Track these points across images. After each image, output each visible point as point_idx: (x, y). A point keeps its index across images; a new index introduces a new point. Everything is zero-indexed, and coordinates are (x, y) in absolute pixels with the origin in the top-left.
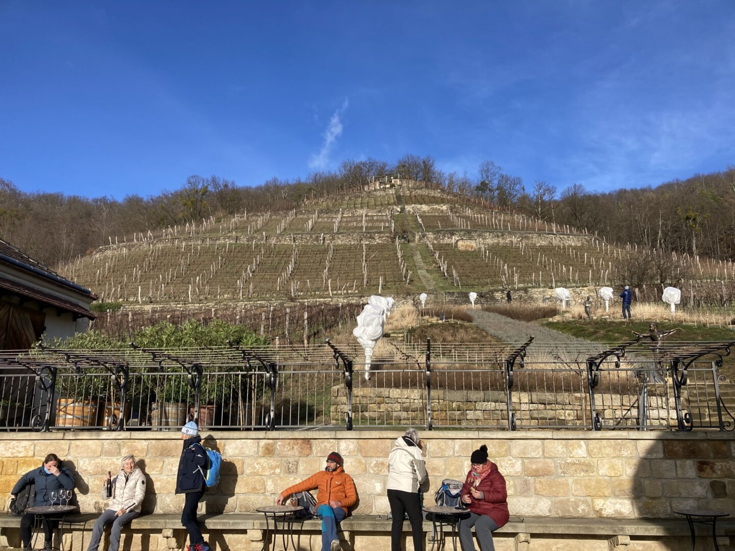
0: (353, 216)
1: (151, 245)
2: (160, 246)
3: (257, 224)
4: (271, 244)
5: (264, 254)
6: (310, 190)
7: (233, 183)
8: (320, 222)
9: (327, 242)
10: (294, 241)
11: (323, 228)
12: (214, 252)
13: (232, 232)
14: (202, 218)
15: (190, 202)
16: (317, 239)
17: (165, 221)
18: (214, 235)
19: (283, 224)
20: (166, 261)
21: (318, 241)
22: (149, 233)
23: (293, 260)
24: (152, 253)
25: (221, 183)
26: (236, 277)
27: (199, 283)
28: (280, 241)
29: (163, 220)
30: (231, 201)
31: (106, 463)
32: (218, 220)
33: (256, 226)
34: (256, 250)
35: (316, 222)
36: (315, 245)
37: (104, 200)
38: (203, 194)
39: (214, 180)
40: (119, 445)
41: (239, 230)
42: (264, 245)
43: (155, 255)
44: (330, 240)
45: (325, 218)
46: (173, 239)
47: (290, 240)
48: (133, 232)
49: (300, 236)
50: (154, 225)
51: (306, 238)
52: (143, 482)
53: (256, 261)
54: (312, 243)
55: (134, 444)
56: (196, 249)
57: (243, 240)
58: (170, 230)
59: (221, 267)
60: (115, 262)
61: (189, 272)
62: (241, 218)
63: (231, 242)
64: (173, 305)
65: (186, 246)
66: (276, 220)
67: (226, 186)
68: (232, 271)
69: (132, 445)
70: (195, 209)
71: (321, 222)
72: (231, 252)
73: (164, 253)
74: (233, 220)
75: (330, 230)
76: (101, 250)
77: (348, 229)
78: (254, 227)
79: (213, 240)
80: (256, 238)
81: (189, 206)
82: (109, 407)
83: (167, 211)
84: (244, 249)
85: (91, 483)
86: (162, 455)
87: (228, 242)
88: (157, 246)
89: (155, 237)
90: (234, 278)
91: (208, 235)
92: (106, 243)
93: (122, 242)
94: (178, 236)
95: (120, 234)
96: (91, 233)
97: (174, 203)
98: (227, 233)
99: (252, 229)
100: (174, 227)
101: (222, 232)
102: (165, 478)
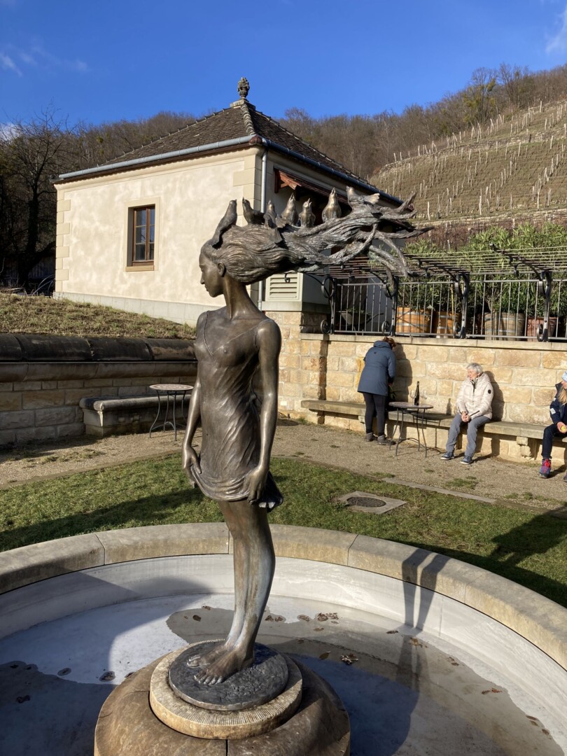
1: (436, 157)
2: (445, 157)
3: (555, 116)
5: (565, 151)
7: (526, 69)
12: (504, 157)
13: (524, 130)
14: (488, 118)
15: (475, 102)
17: (448, 128)
18: (503, 137)
20: (452, 173)
22: (433, 144)
24: (437, 165)
25: (512, 71)
26: (530, 184)
27: (488, 193)
29: (445, 127)
30: (523, 92)
31: (453, 368)
32: (508, 118)
33: (555, 118)
34: (554, 148)
37: (384, 116)
38: (490, 90)
39: (503, 69)
40: (465, 352)
41: (534, 127)
42: (565, 140)
43: (440, 167)
46: (459, 148)
48: (417, 145)
50: (437, 135)
52: (489, 392)
53: (555, 162)
55: (480, 352)
56: (483, 156)
57: (539, 139)
58: (454, 137)
59: (512, 173)
60: (401, 179)
61: (476, 183)
62: (535, 111)
63: (524, 142)
64: (462, 219)
65: (473, 153)
67: (518, 74)
68: (525, 177)
70: (480, 109)
72: (524, 154)
73: (450, 165)
74: (525, 116)
76: (386, 169)
78: (552, 120)
79: (503, 143)
80: (555, 133)
81: (474, 106)
82: (442, 316)
83: (450, 117)
84: (539, 149)
85: (439, 387)
86: (510, 364)
87: (520, 142)
88: (442, 157)
89: (440, 148)
90: (528, 185)
91: (497, 137)
92: (391, 160)
93: (406, 158)
94: (464, 143)
95: (404, 149)
96: (375, 152)
97: (458, 105)
98: (519, 132)
99: (550, 123)
100: (458, 134)
101: (513, 132)
102: (514, 388)
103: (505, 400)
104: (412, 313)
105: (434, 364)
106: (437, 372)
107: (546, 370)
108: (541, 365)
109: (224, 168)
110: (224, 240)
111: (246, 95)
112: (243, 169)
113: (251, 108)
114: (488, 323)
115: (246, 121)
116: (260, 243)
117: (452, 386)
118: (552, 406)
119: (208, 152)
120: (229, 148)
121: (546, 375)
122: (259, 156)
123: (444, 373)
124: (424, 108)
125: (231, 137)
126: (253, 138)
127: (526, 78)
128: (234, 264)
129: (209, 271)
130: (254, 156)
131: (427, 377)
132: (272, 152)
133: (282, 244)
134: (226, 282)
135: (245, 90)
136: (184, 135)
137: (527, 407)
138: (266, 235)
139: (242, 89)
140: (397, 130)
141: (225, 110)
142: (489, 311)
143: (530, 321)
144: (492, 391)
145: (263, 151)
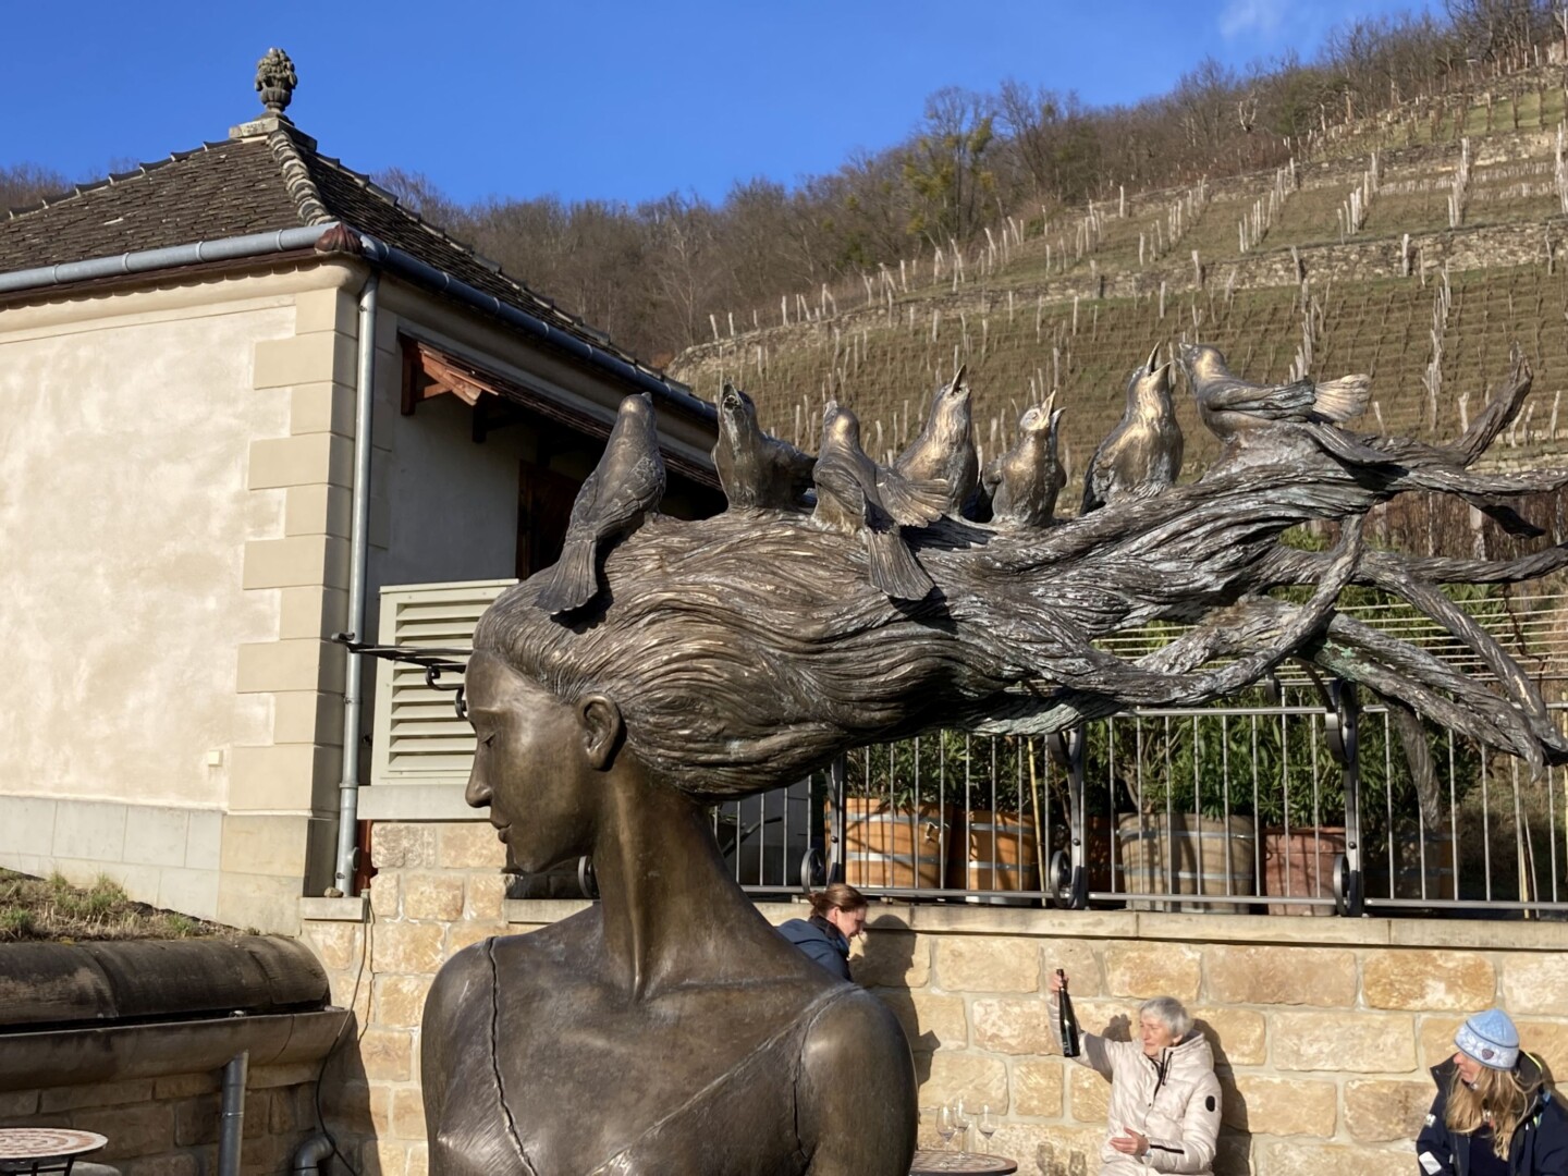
0: (1515, 161)
1: (837, 331)
2: (863, 330)
3: (1165, 227)
4: (1222, 292)
5: (1202, 327)
6: (1338, 88)
7: (1073, 97)
8: (1389, 198)
9: (1425, 264)
10: (1304, 273)
11: (1406, 214)
12: (1034, 335)
13: (1083, 262)
14: (979, 227)
15: (937, 181)
16: (1386, 257)
17: (865, 250)
18: (1026, 279)
19: (1257, 218)
20: (886, 379)
21: (1389, 264)
22: (826, 294)
23: (1306, 338)
24: (841, 354)
25: (1034, 102)
27: (998, 439)
28: (1253, 277)
29: (857, 248)
30: (1070, 158)
32: (1035, 229)
33: (1165, 235)
34: (1171, 315)
35: (1374, 199)
36: (1379, 282)
37: (670, 206)
38: (979, 148)
39: (1009, 96)
40: (1098, 956)
41: (1109, 255)
42: (1198, 295)
43: (851, 359)
44: (1436, 255)
45: (1405, 179)
46: (901, 306)
47: (1288, 270)
48: (776, 295)
49: (1324, 251)
50: (833, 267)
51: (1346, 259)
52: (1210, 1104)
54: (1370, 272)
55: (1152, 956)
56: (975, 331)
57: (1126, 288)
58: (886, 276)
62: (1108, 212)
63: (1086, 295)
65: (945, 322)
66: (1230, 206)
67: (1050, 111)
68: (1098, 392)
69: (1143, 959)
70: (953, 201)
71: (1396, 196)
72: (1089, 330)
73: (877, 353)
74: (1083, 224)
75: (1430, 218)
76: (689, 360)
77: (1500, 209)
78: (1156, 238)
79: (1026, 296)
80: (1169, 275)
81: (937, 192)
82: (980, 827)
83: (871, 219)
84: (1131, 317)
85: (1015, 1083)
86: (1255, 996)
87: (1076, 297)
88: (854, 330)
89: (844, 304)
90: (1109, 417)
91: (1007, 280)
92: (701, 334)
93: (747, 330)
94: (915, 294)
95: (738, 305)
96: (649, 310)
97: (889, 189)
98: (1071, 269)
99: (1152, 248)
100: (898, 266)
101: (1053, 266)
102: (1277, 1080)
103: (1251, 1129)
104: (887, 816)
105: (994, 1002)
106: (1006, 1032)
107: (1379, 1017)
108: (1360, 998)
109: (220, 328)
110: (617, 585)
111: (284, 102)
112: (292, 334)
113: (303, 144)
114: (1135, 850)
115: (292, 184)
116: (810, 601)
117: (1062, 1079)
118: (1423, 1146)
119: (164, 275)
120: (241, 264)
121: (1381, 1031)
122: (349, 294)
123: (1029, 1035)
124: (789, 191)
125: (242, 229)
126: (328, 233)
127: (1072, 121)
128: (673, 707)
129: (526, 739)
130: (334, 292)
131: (973, 1050)
132: (393, 283)
133: (931, 610)
134: (619, 795)
135: (281, 86)
136: (65, 219)
137: (1329, 1148)
138: (838, 563)
139: (269, 82)
140: (712, 250)
141: (210, 146)
142: (1132, 810)
143: (1271, 839)
144: (1218, 1103)
145: (362, 277)
